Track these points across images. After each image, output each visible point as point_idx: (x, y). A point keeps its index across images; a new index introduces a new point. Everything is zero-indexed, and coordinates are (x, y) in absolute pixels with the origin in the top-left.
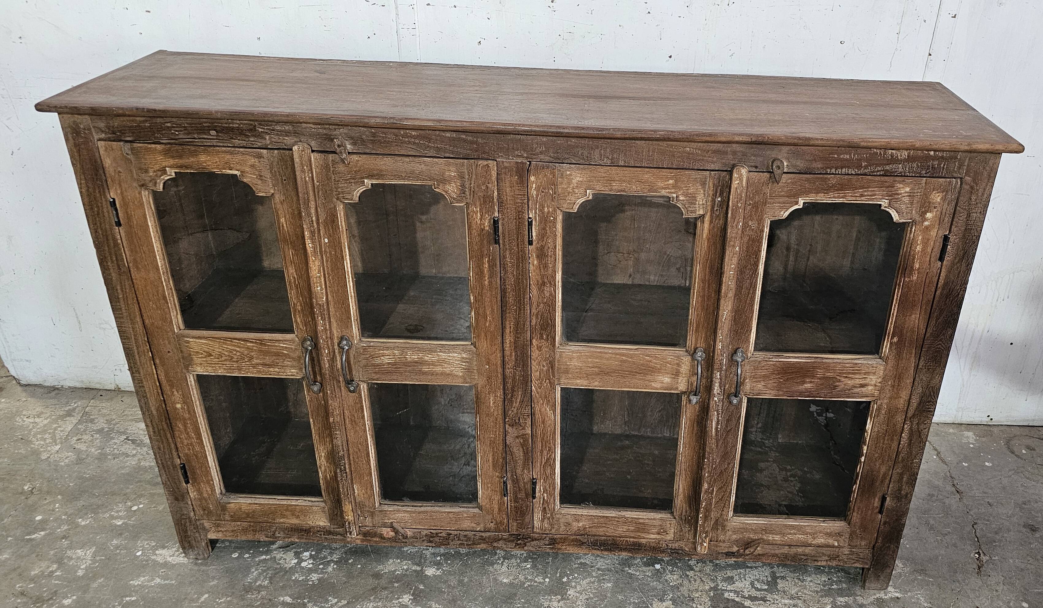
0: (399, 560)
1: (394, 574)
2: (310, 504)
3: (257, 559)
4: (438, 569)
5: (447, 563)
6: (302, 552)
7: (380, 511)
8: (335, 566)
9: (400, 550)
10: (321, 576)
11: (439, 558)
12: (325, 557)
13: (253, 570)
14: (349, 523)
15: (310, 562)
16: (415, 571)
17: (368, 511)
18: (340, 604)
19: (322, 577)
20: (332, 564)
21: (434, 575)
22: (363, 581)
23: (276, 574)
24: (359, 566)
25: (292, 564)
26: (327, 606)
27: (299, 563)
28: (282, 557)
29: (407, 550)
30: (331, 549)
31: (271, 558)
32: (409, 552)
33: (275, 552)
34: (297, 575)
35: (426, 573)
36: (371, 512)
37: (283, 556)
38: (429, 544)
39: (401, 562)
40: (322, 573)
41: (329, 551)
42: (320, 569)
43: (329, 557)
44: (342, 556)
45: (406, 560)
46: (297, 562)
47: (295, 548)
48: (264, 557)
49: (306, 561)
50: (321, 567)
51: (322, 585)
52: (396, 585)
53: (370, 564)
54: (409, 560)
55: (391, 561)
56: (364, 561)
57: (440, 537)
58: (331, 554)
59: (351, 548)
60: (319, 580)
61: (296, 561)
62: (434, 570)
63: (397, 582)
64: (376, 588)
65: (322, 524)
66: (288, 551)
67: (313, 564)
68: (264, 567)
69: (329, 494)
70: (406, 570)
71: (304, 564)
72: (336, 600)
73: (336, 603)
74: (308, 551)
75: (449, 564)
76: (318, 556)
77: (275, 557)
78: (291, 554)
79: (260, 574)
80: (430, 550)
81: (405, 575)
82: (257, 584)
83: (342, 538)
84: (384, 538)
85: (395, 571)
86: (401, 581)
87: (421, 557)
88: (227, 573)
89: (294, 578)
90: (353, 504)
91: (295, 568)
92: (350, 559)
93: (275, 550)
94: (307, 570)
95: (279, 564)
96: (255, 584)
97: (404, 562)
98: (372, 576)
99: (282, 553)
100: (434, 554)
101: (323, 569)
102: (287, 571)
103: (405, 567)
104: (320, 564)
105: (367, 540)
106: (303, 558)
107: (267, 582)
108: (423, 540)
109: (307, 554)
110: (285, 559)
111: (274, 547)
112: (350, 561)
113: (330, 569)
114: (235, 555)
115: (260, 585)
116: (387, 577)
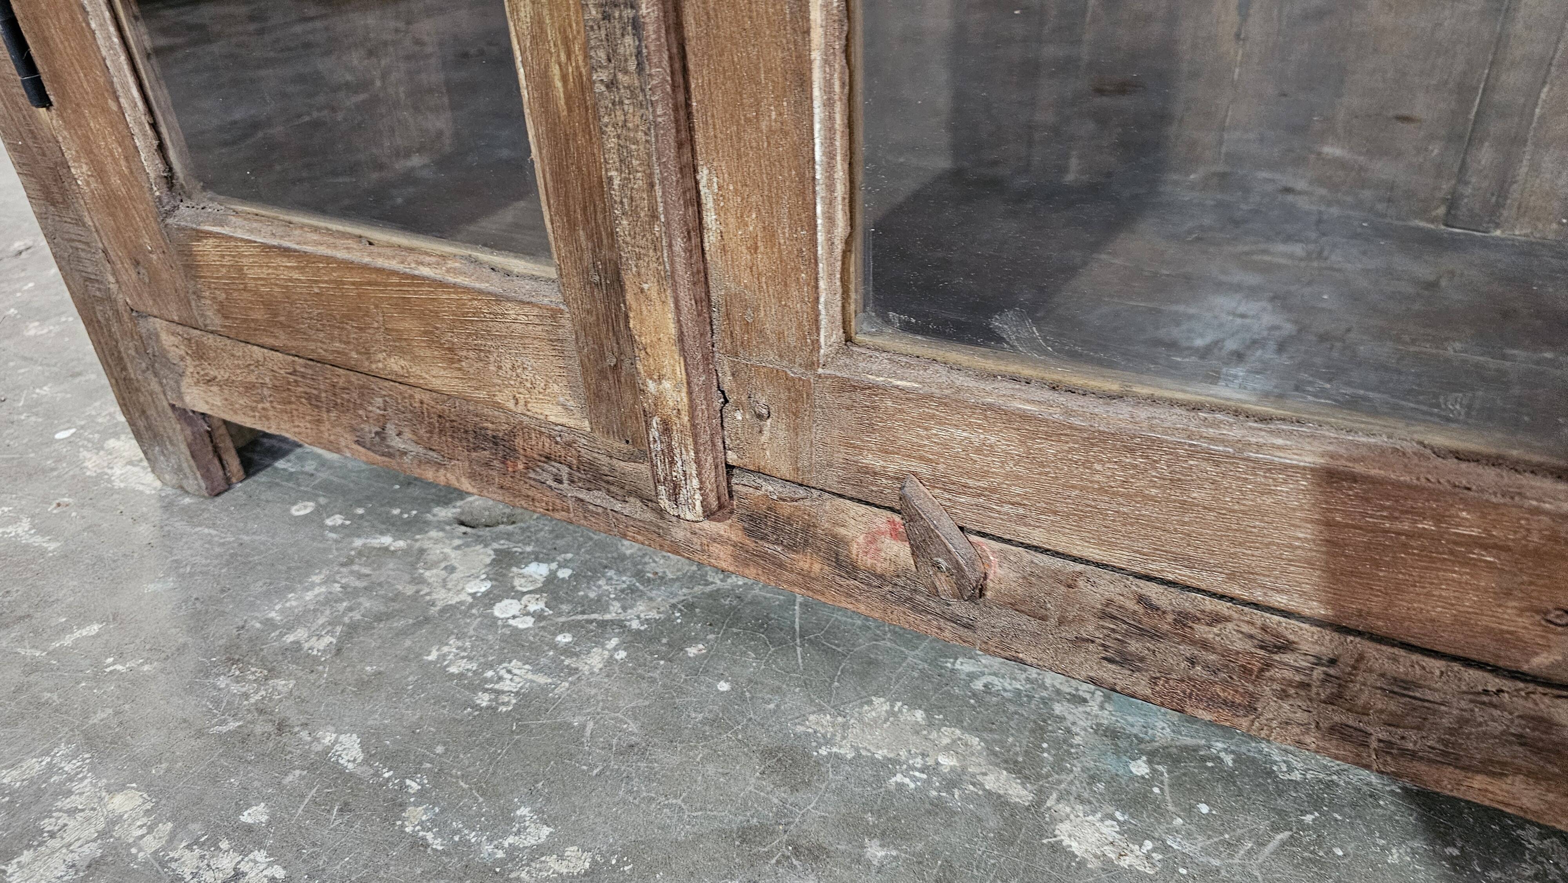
0: (919, 715)
1: (879, 780)
2: (493, 284)
3: (358, 543)
4: (1135, 835)
5: (1189, 811)
6: (523, 560)
7: (845, 386)
8: (621, 655)
9: (933, 663)
10: (542, 679)
11: (1140, 768)
12: (600, 604)
13: (316, 579)
14: (666, 429)
15: (532, 608)
16: (999, 802)
17: (775, 376)
18: (553, 865)
19: (544, 689)
20: (614, 642)
21: (1108, 866)
22: (711, 769)
23: (387, 616)
24: (724, 686)
25: (463, 597)
26: (489, 848)
27: (490, 599)
28: (446, 558)
29: (972, 676)
30: (639, 575)
31: (406, 552)
32: (978, 685)
33: (433, 534)
34: (452, 647)
35: (1063, 832)
36: (791, 385)
37: (453, 554)
38: (1109, 673)
39: (930, 725)
40: (556, 669)
41: (627, 580)
42: (554, 646)
43: (616, 606)
44: (669, 619)
45: (959, 723)
46: (486, 594)
47: (509, 536)
48: (386, 540)
49: (518, 596)
50: (564, 639)
51: (523, 729)
52: (876, 852)
53: (777, 690)
54: (974, 730)
55: (881, 706)
56: (752, 664)
57: (1205, 645)
58: (629, 595)
59: (715, 595)
60: (525, 698)
61: (484, 587)
62: (1109, 830)
63: (885, 836)
64: (764, 831)
65: (554, 414)
66: (479, 540)
67: (539, 616)
68: (360, 576)
69: (572, 226)
70: (952, 782)
71: (506, 609)
72: (546, 831)
73: (539, 851)
74: (548, 560)
75: (1205, 826)
76: (576, 589)
77: (422, 551)
78: (484, 555)
79: (330, 600)
80: (1093, 707)
81: (937, 807)
82: (290, 638)
83: (649, 516)
84: (849, 569)
85: (891, 765)
86: (905, 837)
87: (1039, 731)
88: (228, 564)
89: (433, 656)
90: (687, 302)
91: (466, 614)
92: (695, 640)
93: (440, 526)
94: (504, 639)
95: (420, 581)
96: (282, 635)
97: (947, 734)
98: (768, 753)
99: (457, 542)
100: (1112, 734)
101: (567, 651)
102: (427, 620)
103: (947, 762)
104: (563, 628)
105: (764, 556)
106: (517, 582)
107: (328, 639)
108: (1079, 641)
109: (538, 571)
110: (451, 569)
111: (444, 513)
112: (692, 651)
113: (595, 660)
114: (302, 509)
115: (297, 646)
116: (839, 791)
